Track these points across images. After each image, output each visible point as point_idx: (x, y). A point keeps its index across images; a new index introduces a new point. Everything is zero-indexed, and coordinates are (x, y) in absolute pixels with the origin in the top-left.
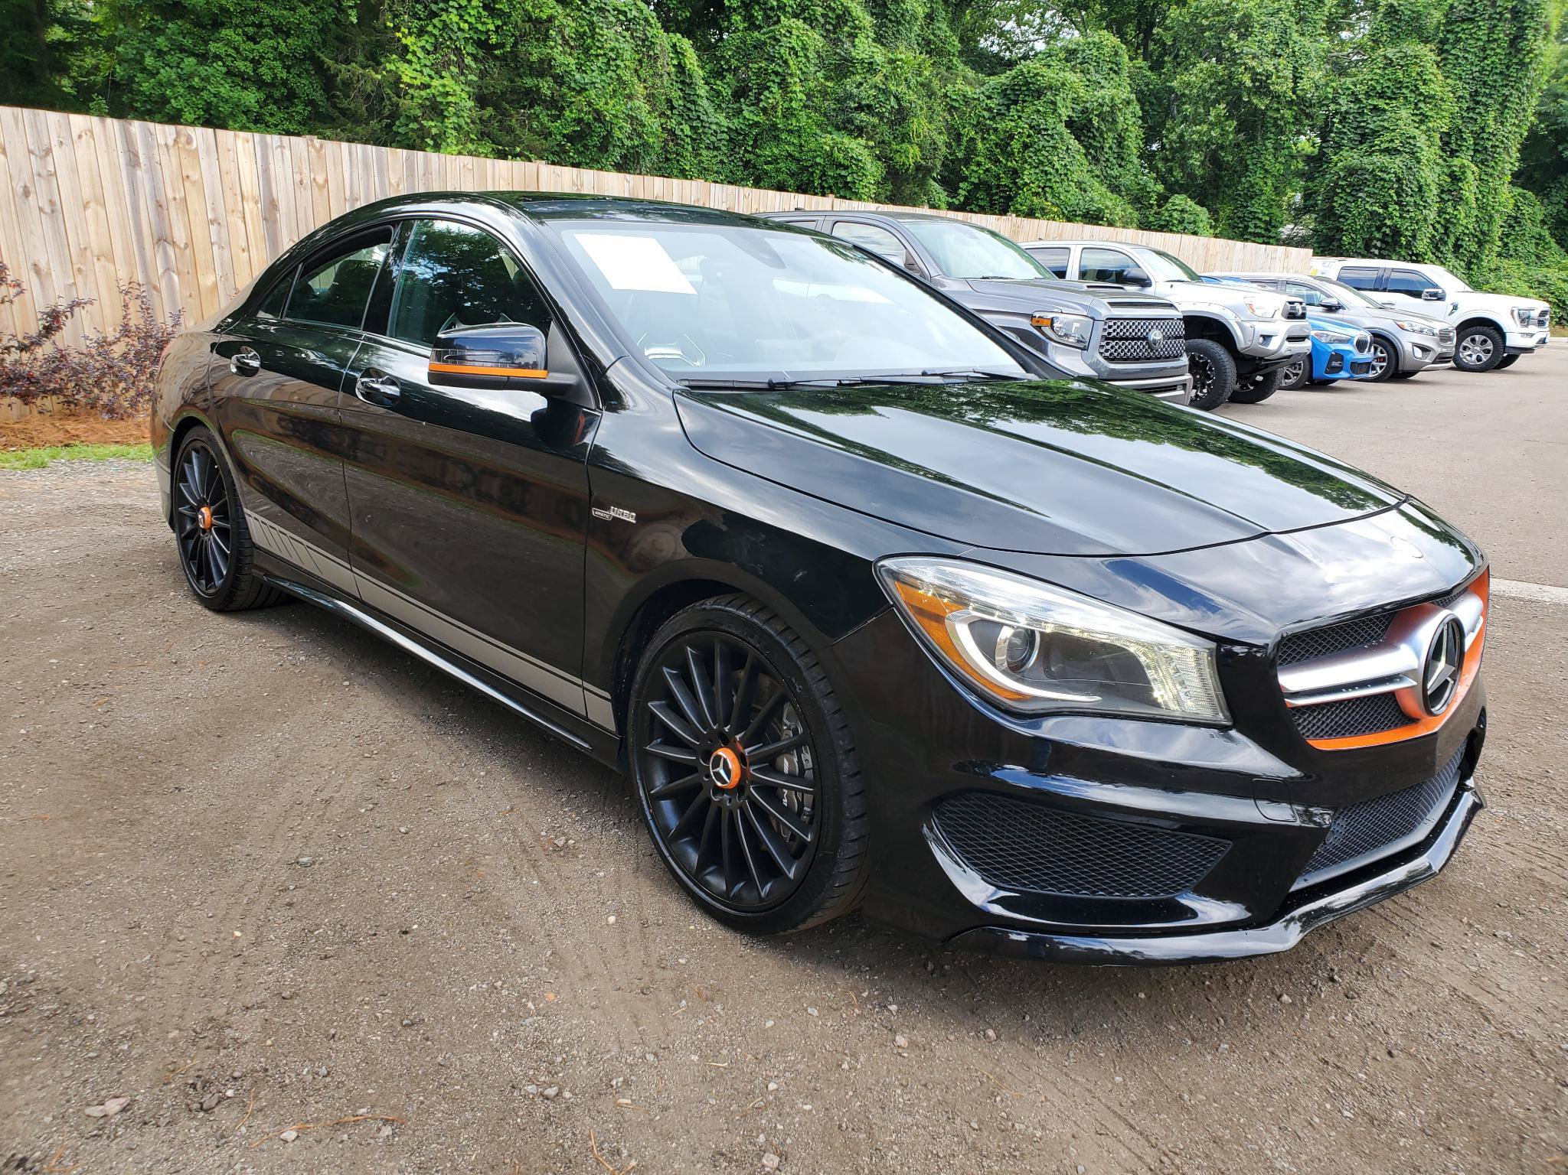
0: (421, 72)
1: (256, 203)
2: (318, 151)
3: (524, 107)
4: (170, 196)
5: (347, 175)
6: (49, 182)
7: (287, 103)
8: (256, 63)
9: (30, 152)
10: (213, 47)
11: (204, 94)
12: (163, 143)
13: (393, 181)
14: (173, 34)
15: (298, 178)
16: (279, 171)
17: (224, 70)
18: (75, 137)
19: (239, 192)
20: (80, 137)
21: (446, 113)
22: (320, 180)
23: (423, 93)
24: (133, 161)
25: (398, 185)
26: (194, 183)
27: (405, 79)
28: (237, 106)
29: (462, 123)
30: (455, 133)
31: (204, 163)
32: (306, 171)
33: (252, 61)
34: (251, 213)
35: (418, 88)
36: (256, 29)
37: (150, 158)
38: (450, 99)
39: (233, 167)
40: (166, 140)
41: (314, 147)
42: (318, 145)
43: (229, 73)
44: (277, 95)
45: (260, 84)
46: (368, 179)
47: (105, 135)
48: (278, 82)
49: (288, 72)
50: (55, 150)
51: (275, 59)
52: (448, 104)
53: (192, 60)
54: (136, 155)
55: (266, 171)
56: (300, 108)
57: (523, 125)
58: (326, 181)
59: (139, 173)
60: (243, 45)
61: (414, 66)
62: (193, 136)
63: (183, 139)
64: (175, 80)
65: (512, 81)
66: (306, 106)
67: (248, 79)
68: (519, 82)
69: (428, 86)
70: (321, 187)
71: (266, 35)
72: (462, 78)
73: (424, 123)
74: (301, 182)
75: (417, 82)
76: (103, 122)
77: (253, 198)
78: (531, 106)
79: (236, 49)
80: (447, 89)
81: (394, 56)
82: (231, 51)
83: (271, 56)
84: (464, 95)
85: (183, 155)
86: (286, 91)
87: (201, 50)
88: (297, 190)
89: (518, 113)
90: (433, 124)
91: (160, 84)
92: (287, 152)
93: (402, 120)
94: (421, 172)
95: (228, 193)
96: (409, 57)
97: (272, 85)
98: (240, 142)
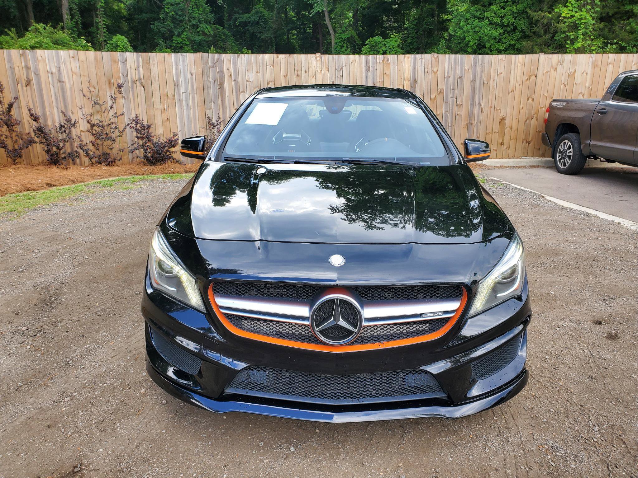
0: (572, 10)
1: (409, 81)
2: (436, 59)
3: (624, 20)
4: (378, 80)
5: (446, 68)
6: (340, 79)
7: (513, 32)
8: (502, 17)
9: (336, 69)
10: (486, 14)
11: (479, 34)
12: (378, 61)
13: (467, 68)
14: (473, 11)
15: (426, 70)
16: (419, 68)
17: (489, 22)
18: (350, 62)
19: (403, 77)
20: (352, 62)
21: (579, 28)
22: (435, 70)
23: (570, 20)
24: (368, 70)
25: (469, 70)
26: (387, 75)
27: (563, 15)
28: (491, 37)
29: (588, 31)
30: (582, 37)
31: (391, 68)
32: (430, 67)
33: (501, 17)
34: (406, 85)
35: (569, 18)
36: (505, 4)
37: (373, 68)
38: (583, 21)
39: (402, 69)
40: (380, 60)
41: (434, 57)
42: (436, 56)
43: (491, 23)
44: (509, 29)
45: (503, 26)
46: (456, 68)
47: (360, 60)
48: (510, 24)
49: (515, 19)
50: (344, 68)
51: (510, 15)
52: (581, 23)
53: (477, 21)
54: (369, 67)
55: (414, 68)
56: (517, 34)
57: (621, 28)
58: (438, 70)
59: (369, 73)
60: (498, 11)
61: (569, 8)
62: (389, 58)
63: (386, 60)
64: (470, 29)
65: (619, 8)
66: (521, 32)
67: (498, 25)
68: (622, 8)
69: (574, 16)
70: (435, 73)
71: (508, 5)
72: (592, 11)
73: (568, 34)
74: (427, 72)
75: (569, 15)
76: (360, 57)
77: (408, 79)
78: (628, 19)
79: (495, 13)
80: (582, 17)
81: (560, 5)
82: (493, 15)
83: (509, 14)
84: (590, 18)
85: (385, 65)
86: (513, 27)
87: (481, 16)
88: (425, 75)
89: (620, 23)
90: (571, 34)
91: (464, 32)
92: (423, 60)
93: (559, 34)
94: (480, 63)
95: (399, 78)
96: (568, 4)
97: (508, 26)
98: (406, 59)
